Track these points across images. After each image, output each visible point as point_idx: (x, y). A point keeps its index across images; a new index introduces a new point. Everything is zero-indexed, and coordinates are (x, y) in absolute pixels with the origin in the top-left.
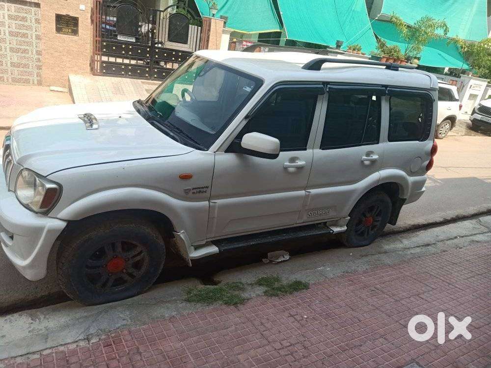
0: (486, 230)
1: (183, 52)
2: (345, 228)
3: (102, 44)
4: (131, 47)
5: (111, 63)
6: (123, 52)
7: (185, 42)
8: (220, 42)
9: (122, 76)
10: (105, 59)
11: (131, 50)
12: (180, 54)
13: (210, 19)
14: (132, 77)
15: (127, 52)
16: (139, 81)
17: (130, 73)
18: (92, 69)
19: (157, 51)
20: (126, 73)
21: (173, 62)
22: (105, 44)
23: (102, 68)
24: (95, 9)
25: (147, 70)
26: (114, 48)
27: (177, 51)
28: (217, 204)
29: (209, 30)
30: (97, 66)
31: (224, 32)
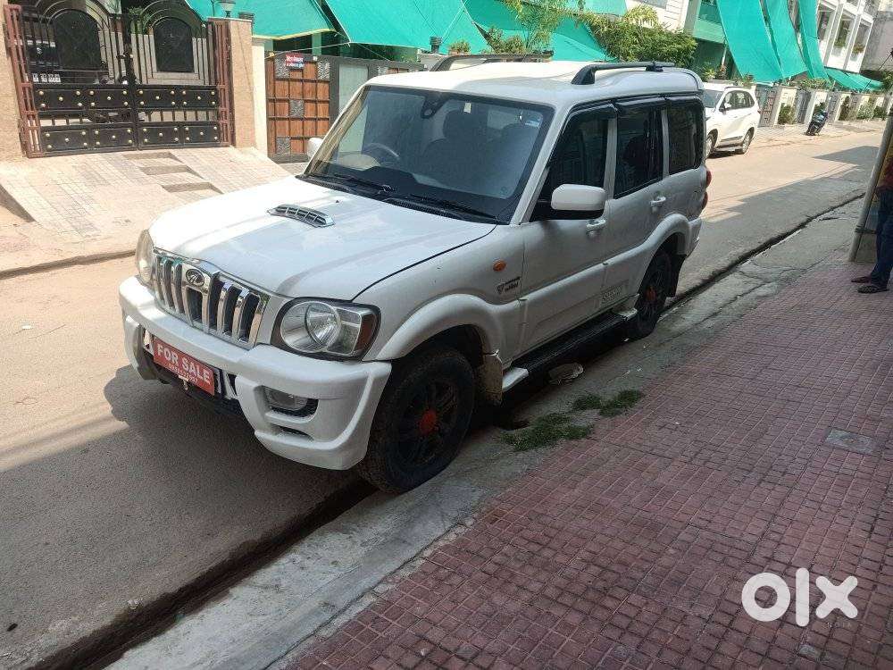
0: (760, 282)
1: (188, 88)
2: (635, 311)
3: (37, 95)
4: (92, 93)
5: (60, 128)
6: (80, 104)
7: (190, 70)
8: (251, 62)
9: (83, 151)
10: (46, 123)
11: (94, 98)
12: (184, 92)
13: (227, 23)
14: (102, 149)
15: (87, 104)
16: (119, 154)
17: (98, 143)
18: (25, 146)
19: (141, 92)
20: (92, 143)
21: (173, 109)
22: (41, 93)
23: (44, 141)
24: (10, 26)
25: (129, 131)
26: (61, 99)
27: (178, 88)
28: (526, 302)
29: (229, 42)
30: (34, 139)
31: (255, 42)
